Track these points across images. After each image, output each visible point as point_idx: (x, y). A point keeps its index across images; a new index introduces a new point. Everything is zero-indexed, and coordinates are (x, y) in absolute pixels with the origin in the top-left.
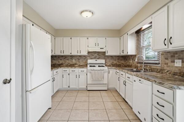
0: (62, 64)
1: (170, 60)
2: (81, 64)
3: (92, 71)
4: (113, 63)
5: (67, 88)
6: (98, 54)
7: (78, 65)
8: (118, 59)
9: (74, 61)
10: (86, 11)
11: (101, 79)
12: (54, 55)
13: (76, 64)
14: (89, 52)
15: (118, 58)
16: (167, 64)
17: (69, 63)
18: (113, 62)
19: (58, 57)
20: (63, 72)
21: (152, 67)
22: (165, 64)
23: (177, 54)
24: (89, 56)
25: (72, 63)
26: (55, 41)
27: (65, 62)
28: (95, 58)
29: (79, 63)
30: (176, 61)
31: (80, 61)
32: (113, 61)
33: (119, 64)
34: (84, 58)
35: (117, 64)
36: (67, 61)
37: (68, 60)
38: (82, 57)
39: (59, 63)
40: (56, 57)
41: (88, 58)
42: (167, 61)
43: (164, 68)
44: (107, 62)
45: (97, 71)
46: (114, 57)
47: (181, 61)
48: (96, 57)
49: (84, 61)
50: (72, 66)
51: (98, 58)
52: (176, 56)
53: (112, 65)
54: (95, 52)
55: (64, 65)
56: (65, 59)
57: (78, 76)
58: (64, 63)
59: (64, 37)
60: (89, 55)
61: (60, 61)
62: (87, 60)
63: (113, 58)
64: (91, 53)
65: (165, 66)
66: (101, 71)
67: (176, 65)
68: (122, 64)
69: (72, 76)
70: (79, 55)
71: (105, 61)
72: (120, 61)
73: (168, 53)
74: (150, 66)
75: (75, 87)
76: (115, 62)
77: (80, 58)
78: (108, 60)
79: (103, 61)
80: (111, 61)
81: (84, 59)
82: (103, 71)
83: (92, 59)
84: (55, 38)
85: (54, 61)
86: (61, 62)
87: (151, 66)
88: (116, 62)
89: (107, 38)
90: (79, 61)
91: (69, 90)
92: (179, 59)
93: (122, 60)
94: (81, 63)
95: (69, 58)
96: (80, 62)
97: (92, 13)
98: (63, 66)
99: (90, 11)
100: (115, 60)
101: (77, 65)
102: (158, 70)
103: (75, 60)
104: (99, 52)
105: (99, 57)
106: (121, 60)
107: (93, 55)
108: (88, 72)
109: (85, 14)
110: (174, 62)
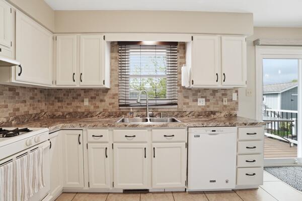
1: (191, 98)
4: (17, 114)
8: (32, 98)
15: (31, 94)
16: (188, 103)
18: (18, 110)
21: (159, 110)
22: (184, 104)
23: (200, 92)
30: (199, 99)
32: (18, 105)
42: (187, 100)
43: (182, 109)
46: (21, 92)
47: (204, 99)
52: (199, 94)
53: (17, 118)
63: (18, 94)
65: (185, 106)
67: (199, 104)
72: (36, 104)
73: (188, 90)
76: (23, 109)
80: (11, 106)
88: (26, 109)
92: (202, 97)
93: (41, 102)
100: (25, 102)
102: (174, 114)
106: (39, 101)
110: (197, 101)
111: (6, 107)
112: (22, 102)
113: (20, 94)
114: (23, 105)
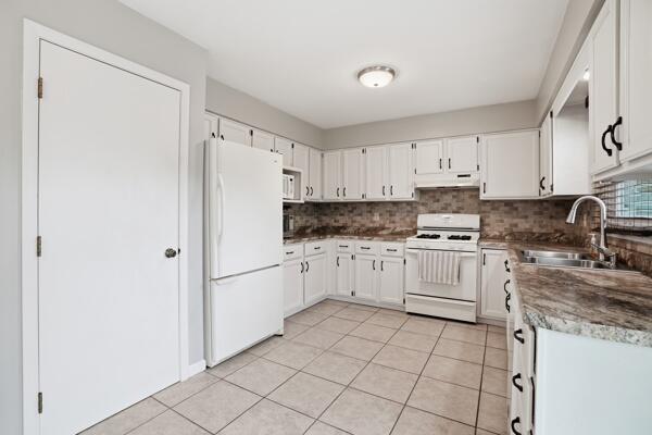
0: (344, 227)
2: (398, 230)
3: (420, 252)
4: (515, 230)
5: (347, 297)
6: (454, 197)
7: (390, 231)
8: (541, 213)
9: (377, 218)
10: (371, 69)
11: (449, 282)
12: (321, 201)
13: (383, 229)
14: (421, 191)
15: (536, 209)
17: (363, 225)
18: (516, 225)
19: (336, 208)
20: (340, 249)
24: (423, 204)
25: (371, 225)
26: (322, 162)
27: (353, 222)
28: (444, 210)
29: (392, 226)
31: (397, 218)
32: (515, 221)
33: (544, 231)
34: (409, 208)
35: (533, 234)
36: (358, 218)
37: (360, 215)
38: (400, 206)
39: (336, 224)
40: (330, 208)
41: (421, 208)
44: (488, 225)
45: (435, 253)
46: (520, 206)
48: (450, 205)
49: (408, 219)
50: (372, 233)
51: (454, 208)
53: (512, 234)
54: (443, 190)
55: (350, 230)
56: (351, 212)
57: (378, 265)
58: (349, 223)
59: (345, 148)
60: (423, 201)
61: (339, 218)
62: (416, 217)
63: (516, 209)
64: (431, 194)
66: (452, 253)
68: (556, 231)
69: (363, 264)
70: (388, 199)
71: (481, 220)
72: (546, 221)
74: (632, 243)
75: (369, 296)
76: (523, 225)
77: (395, 208)
78: (492, 218)
79: (473, 221)
80: (508, 221)
81: (408, 212)
82: (457, 254)
83: (434, 212)
84: (322, 156)
85: (324, 218)
86: (342, 221)
87: (637, 243)
88: (527, 226)
89: (483, 138)
90: (393, 218)
91: (352, 305)
94: (398, 225)
95: (365, 208)
96: (394, 222)
97: (392, 72)
98: (346, 234)
99: (383, 68)
100: (526, 217)
101: (384, 232)
103: (380, 215)
104: (456, 189)
105: (460, 204)
106: (551, 217)
107: (438, 201)
108: (409, 253)
109: (369, 80)
111: (502, 221)
112: (522, 218)
113: (520, 209)
114: (523, 220)
